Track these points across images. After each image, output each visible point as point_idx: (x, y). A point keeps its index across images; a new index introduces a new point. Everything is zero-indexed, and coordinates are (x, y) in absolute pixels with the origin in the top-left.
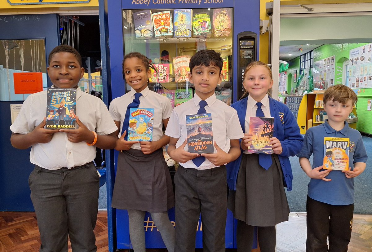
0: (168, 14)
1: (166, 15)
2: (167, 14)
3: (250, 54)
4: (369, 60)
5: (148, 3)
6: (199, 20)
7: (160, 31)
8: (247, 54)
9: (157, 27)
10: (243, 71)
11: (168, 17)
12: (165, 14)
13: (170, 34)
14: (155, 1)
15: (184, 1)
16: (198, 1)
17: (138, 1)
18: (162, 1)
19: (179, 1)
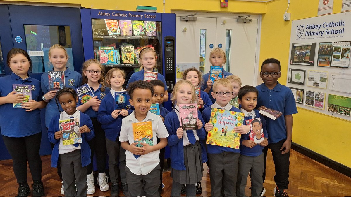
5: (109, 15)
6: (137, 24)
7: (112, 31)
8: (170, 49)
9: (109, 28)
10: (168, 59)
13: (119, 33)
14: (114, 14)
15: (132, 16)
16: (141, 16)
17: (102, 14)
18: (118, 15)
19: (129, 15)
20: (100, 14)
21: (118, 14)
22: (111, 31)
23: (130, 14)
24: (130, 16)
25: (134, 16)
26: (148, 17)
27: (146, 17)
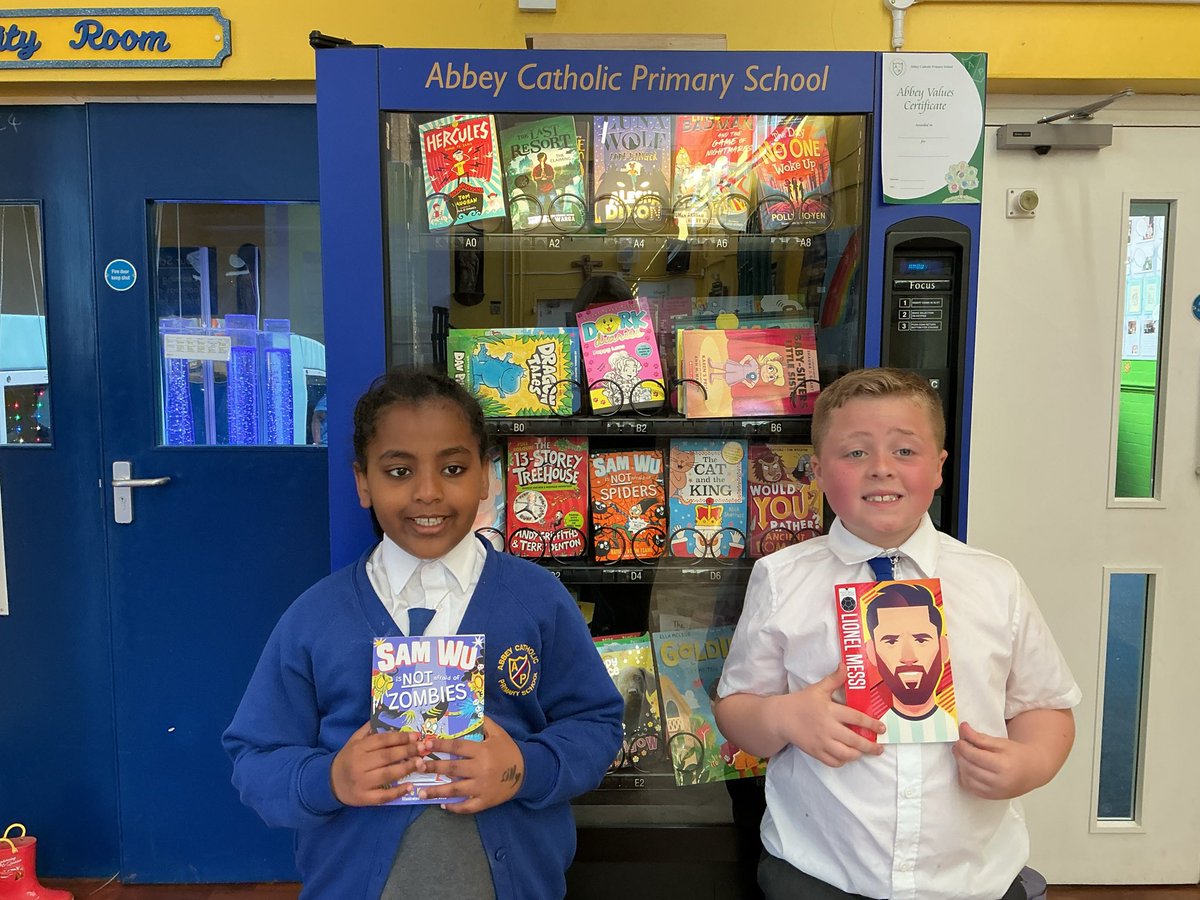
0: (484, 123)
1: (475, 127)
3: (937, 314)
4: (1147, 266)
5: (499, 85)
8: (923, 314)
11: (484, 137)
14: (530, 77)
15: (656, 81)
16: (718, 82)
17: (454, 78)
18: (561, 79)
19: (636, 78)
20: (440, 78)
21: (558, 73)
22: (443, 204)
23: (641, 72)
24: (643, 84)
25: (667, 81)
26: (769, 82)
27: (757, 84)
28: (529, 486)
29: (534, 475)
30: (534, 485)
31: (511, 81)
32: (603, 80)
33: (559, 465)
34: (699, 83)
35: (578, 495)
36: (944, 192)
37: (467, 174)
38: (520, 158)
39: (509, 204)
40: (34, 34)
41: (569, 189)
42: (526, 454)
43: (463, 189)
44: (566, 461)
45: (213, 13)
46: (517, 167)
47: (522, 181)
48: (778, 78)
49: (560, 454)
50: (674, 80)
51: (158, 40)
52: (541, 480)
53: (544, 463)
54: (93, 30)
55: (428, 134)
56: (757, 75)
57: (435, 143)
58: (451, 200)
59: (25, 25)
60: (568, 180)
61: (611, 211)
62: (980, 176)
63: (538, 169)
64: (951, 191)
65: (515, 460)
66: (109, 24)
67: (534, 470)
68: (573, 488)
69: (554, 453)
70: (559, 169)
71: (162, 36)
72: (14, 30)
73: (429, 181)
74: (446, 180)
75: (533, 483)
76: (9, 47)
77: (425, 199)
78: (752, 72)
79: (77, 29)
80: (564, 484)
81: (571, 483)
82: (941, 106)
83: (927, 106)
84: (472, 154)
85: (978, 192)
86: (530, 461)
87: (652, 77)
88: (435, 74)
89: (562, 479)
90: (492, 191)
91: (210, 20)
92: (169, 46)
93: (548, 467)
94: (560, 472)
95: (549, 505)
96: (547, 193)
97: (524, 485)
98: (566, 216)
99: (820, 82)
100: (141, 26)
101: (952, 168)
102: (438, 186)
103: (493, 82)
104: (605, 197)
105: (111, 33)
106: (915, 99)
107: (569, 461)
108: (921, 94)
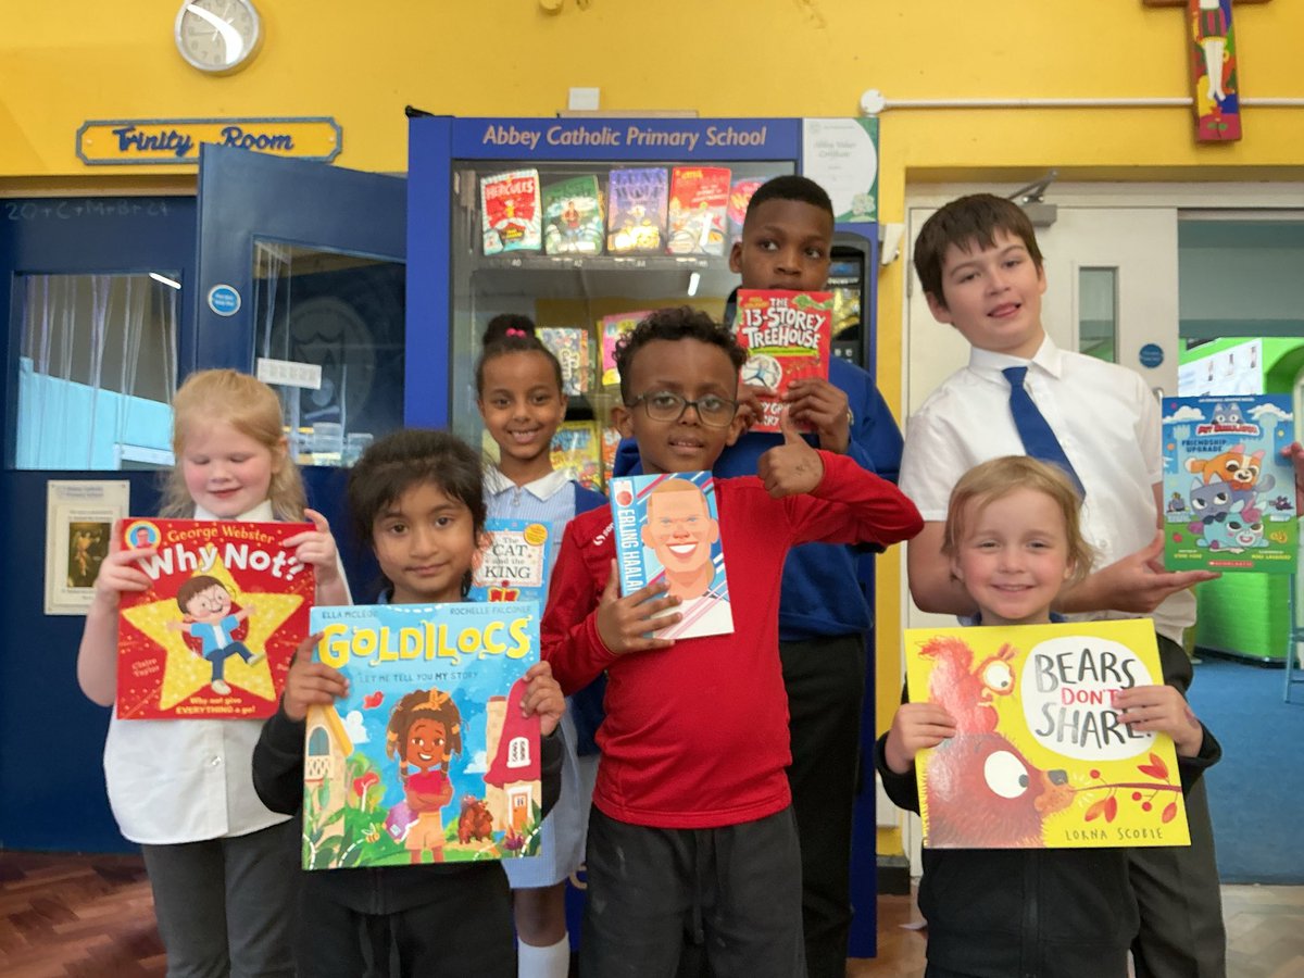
0: (530, 182)
1: (524, 183)
2: (526, 180)
5: (533, 142)
11: (530, 191)
12: (521, 180)
13: (532, 243)
14: (556, 136)
15: (644, 139)
16: (688, 139)
17: (503, 136)
18: (578, 137)
19: (630, 136)
20: (493, 137)
21: (576, 133)
22: (496, 236)
23: (634, 133)
24: (635, 140)
25: (651, 138)
26: (724, 139)
27: (714, 140)
28: (762, 349)
29: (767, 337)
30: (767, 349)
31: (543, 138)
32: (607, 138)
33: (797, 326)
34: (674, 139)
35: (817, 361)
36: (851, 214)
37: (516, 215)
38: (555, 205)
39: (544, 237)
40: (189, 138)
41: (590, 225)
42: (759, 311)
43: (511, 226)
44: (805, 322)
45: (330, 121)
46: (553, 211)
47: (556, 221)
48: (730, 136)
49: (799, 313)
50: (656, 139)
51: (285, 141)
52: (775, 342)
53: (780, 323)
54: (235, 134)
55: (488, 186)
56: (715, 134)
57: (493, 193)
58: (502, 233)
59: (182, 131)
60: (588, 220)
61: (621, 242)
62: (876, 202)
63: (568, 214)
64: (855, 212)
65: (745, 318)
66: (247, 129)
67: (767, 332)
68: (812, 353)
69: (792, 311)
70: (583, 212)
71: (288, 138)
72: (174, 135)
73: (486, 219)
74: (499, 219)
75: (766, 346)
76: (169, 147)
77: (482, 233)
78: (713, 132)
79: (223, 134)
80: (801, 348)
81: (811, 348)
82: (846, 155)
83: (836, 154)
84: (520, 202)
85: (875, 213)
86: (763, 321)
87: (642, 136)
88: (490, 134)
89: (800, 343)
90: (532, 230)
91: (326, 127)
92: (293, 146)
93: (784, 328)
94: (797, 334)
95: (784, 373)
96: (573, 229)
97: (755, 348)
98: (588, 246)
99: (759, 138)
100: (272, 131)
101: (856, 197)
102: (492, 224)
103: (530, 140)
104: (617, 231)
105: (249, 136)
106: (827, 150)
107: (809, 321)
108: (832, 146)
